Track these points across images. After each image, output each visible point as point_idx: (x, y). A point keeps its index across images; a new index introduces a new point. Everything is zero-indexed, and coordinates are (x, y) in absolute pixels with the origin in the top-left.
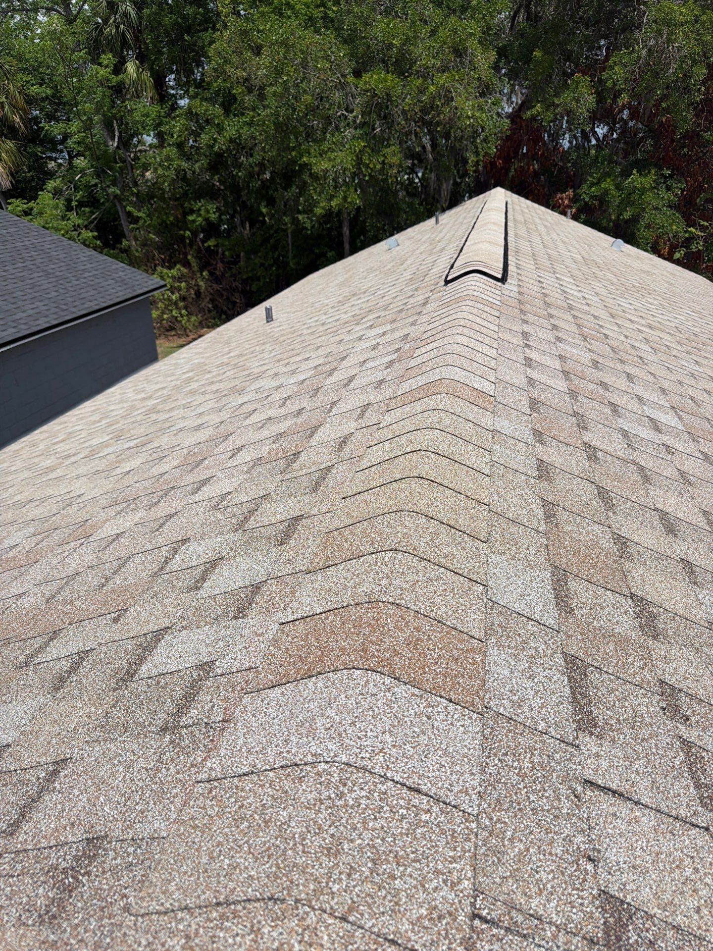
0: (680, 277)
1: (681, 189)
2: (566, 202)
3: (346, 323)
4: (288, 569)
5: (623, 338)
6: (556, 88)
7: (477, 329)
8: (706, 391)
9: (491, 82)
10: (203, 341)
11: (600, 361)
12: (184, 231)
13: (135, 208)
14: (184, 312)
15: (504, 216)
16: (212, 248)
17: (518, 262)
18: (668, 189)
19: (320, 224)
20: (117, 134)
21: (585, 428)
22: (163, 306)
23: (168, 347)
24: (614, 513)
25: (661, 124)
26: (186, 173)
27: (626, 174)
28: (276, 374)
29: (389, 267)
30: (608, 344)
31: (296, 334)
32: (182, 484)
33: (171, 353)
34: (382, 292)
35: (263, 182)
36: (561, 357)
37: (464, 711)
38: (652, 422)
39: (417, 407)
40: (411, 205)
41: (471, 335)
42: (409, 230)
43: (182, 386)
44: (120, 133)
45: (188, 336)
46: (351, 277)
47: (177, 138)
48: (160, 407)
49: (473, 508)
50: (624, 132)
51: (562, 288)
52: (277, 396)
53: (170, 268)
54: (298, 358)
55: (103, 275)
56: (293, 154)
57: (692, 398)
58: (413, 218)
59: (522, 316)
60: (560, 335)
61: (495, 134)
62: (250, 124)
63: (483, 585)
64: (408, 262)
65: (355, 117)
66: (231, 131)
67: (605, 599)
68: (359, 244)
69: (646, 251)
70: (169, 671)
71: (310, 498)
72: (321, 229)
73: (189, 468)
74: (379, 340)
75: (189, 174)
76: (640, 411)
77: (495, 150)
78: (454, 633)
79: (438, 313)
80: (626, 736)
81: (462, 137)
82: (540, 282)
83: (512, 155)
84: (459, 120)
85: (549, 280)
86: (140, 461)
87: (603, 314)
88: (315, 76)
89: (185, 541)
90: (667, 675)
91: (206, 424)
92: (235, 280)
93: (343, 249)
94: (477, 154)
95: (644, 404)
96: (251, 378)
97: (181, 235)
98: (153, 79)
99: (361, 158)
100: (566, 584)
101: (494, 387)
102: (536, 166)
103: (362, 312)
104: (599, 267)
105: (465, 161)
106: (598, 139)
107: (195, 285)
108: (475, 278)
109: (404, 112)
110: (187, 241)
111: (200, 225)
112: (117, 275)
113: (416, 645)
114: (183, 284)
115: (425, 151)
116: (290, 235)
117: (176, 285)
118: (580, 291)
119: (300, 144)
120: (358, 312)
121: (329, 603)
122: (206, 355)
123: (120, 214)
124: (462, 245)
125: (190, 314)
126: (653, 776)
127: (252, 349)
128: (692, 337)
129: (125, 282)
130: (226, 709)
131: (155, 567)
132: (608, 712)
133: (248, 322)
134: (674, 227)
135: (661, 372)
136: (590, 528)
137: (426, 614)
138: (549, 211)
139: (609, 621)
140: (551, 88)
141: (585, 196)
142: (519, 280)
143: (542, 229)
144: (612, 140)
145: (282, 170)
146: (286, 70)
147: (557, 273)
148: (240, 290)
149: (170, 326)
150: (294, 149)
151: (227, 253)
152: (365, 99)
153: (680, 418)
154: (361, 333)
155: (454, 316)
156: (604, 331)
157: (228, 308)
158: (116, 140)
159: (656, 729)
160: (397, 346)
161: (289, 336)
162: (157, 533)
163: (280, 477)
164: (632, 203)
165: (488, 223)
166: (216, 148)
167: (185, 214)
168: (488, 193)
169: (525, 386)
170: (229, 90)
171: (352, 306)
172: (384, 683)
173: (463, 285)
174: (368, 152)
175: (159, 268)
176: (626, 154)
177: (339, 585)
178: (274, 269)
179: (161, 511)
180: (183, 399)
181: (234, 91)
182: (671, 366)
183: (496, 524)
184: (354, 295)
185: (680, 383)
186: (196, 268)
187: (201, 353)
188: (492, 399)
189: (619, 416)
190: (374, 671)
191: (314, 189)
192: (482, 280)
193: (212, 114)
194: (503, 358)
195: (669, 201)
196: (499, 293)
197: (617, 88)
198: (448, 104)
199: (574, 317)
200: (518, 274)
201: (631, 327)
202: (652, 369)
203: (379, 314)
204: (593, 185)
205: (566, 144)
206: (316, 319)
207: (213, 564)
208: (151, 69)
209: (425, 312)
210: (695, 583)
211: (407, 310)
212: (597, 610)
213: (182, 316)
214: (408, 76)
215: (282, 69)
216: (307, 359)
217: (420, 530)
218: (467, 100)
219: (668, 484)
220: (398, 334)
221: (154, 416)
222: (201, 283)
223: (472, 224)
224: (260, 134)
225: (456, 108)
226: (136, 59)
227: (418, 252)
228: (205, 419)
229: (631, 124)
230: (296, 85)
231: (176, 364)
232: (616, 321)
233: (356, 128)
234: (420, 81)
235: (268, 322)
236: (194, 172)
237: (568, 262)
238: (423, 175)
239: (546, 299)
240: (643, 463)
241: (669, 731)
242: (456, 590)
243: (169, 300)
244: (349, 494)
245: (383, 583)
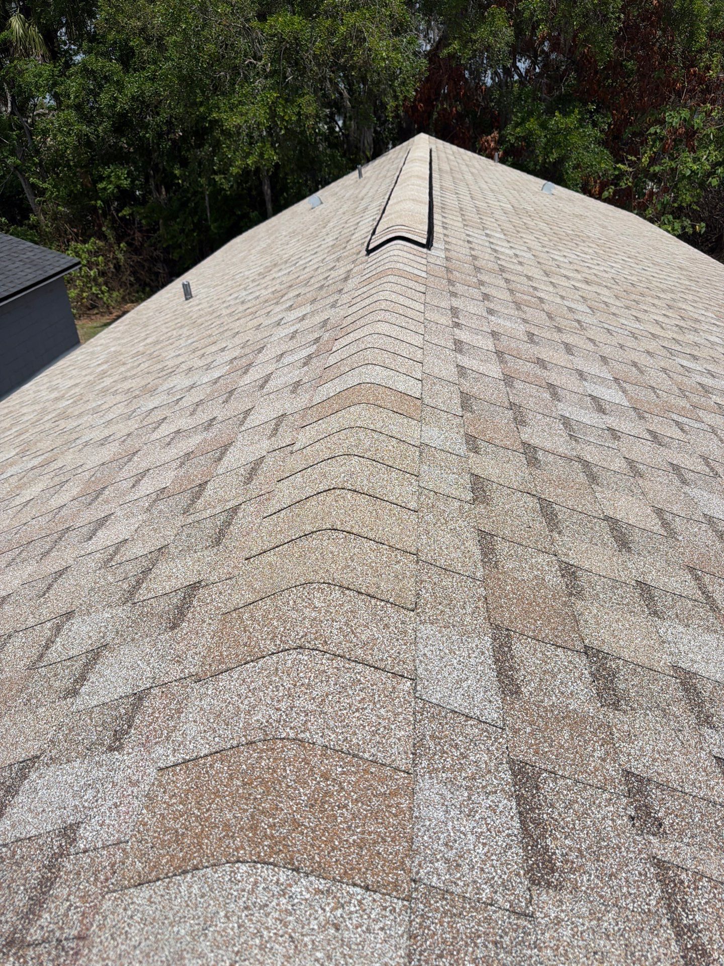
0: (613, 217)
1: (608, 123)
2: (492, 144)
3: (266, 301)
4: (176, 671)
5: (558, 300)
6: (472, 21)
7: (401, 312)
8: (648, 352)
9: (405, 19)
10: (122, 322)
11: (536, 333)
12: (96, 201)
13: (39, 179)
14: (104, 288)
15: (428, 167)
16: (128, 217)
17: (445, 220)
18: (595, 125)
19: (239, 184)
20: (9, 99)
21: (523, 423)
22: (82, 284)
23: (91, 328)
24: (559, 533)
25: (584, 55)
26: (88, 137)
27: (550, 112)
28: (190, 369)
29: (311, 230)
30: (544, 311)
31: (215, 315)
32: (78, 525)
33: (95, 334)
34: (304, 262)
35: (174, 141)
36: (494, 334)
37: (386, 901)
38: (595, 402)
39: (334, 423)
40: (333, 157)
41: (393, 320)
42: (333, 185)
43: (95, 382)
44: (13, 97)
45: (111, 313)
46: (273, 242)
47: (74, 99)
48: (70, 410)
49: (398, 562)
50: (546, 66)
51: (493, 246)
52: (190, 400)
53: (84, 242)
54: (214, 348)
55: (9, 257)
56: (202, 109)
57: (635, 364)
58: (335, 172)
59: (451, 288)
60: (492, 306)
61: (413, 76)
62: (153, 79)
63: (411, 679)
64: (331, 224)
65: (264, 66)
66: (132, 89)
67: (556, 662)
68: (283, 202)
69: (577, 191)
70: (28, 836)
71: (209, 555)
72: (240, 189)
73: (88, 500)
74: (298, 326)
75: (93, 138)
76: (581, 390)
77: (414, 93)
78: (373, 770)
79: (360, 292)
80: (590, 876)
81: (379, 81)
82: (469, 242)
83: (433, 97)
84: (374, 62)
85: (478, 237)
86: (40, 486)
87: (536, 273)
88: (216, 21)
89: (69, 615)
90: (633, 760)
91: (112, 437)
92: (155, 250)
93: (266, 209)
94: (396, 98)
95: (585, 380)
96: (164, 373)
97: (93, 206)
98: (43, 35)
99: (275, 110)
100: (510, 649)
101: (420, 386)
102: (459, 108)
103: (282, 287)
104: (530, 216)
105: (383, 106)
106: (520, 75)
107: (113, 258)
108: (398, 247)
109: (315, 57)
110: (100, 212)
111: (112, 192)
112: (25, 256)
113: (322, 806)
114: (100, 258)
115: (342, 98)
116: (207, 198)
117: (93, 260)
118: (511, 247)
119: (208, 99)
120: (278, 287)
121: (217, 739)
122: (123, 341)
123: (24, 186)
124: (384, 204)
125: (111, 290)
126: (626, 935)
127: (169, 334)
128: (630, 288)
129: (35, 263)
130: (84, 914)
131: (34, 652)
132: (567, 842)
133: (168, 298)
134: (603, 166)
135: (601, 337)
136: (533, 561)
137: (337, 748)
138: (476, 155)
139: (562, 693)
140: (467, 22)
141: (510, 138)
142: (447, 243)
143: (469, 177)
144: (534, 75)
145: (192, 128)
146: (183, 17)
147: (487, 229)
148: (162, 259)
149: (91, 305)
150: (201, 104)
151: (143, 222)
152: (273, 45)
153: (624, 391)
154: (280, 316)
155: (375, 298)
156: (539, 294)
157: (152, 280)
158: (9, 105)
159: (625, 854)
160: (316, 335)
161: (207, 318)
162: (42, 600)
163: (180, 520)
164: (558, 145)
165: (411, 177)
166: (118, 109)
167: (95, 182)
168: (411, 140)
169: (454, 378)
170: (126, 43)
171: (273, 279)
172: (277, 883)
173: (384, 256)
174: (281, 104)
175: (73, 243)
176: (550, 90)
177: (231, 707)
178: (195, 234)
179: (52, 565)
180: (94, 400)
181: (131, 43)
182: (610, 328)
183: (425, 578)
184: (275, 265)
185: (622, 347)
186: (112, 240)
187: (119, 339)
188: (418, 403)
189: (559, 400)
190: (265, 863)
191: (227, 147)
192: (405, 248)
193: (109, 70)
194: (431, 345)
195: (596, 138)
196: (424, 261)
197: (535, 19)
198: (361, 45)
199: (507, 281)
200: (445, 235)
201: (567, 284)
202: (591, 334)
203: (300, 291)
204: (517, 125)
205: (489, 82)
206: (236, 295)
207: (95, 655)
208: (38, 24)
209: (345, 290)
210: (656, 613)
211: (328, 286)
212: (547, 681)
213: (103, 293)
214: (316, 17)
215: (180, 16)
216: (223, 350)
217: (332, 610)
218: (380, 40)
219: (616, 480)
220: (318, 319)
221: (62, 424)
222: (120, 256)
223: (395, 178)
224: (165, 90)
225: (370, 50)
226: (20, 12)
227: (341, 211)
228: (113, 428)
229: (553, 56)
230: (197, 34)
231: (93, 353)
232: (551, 280)
233: (266, 78)
234: (329, 21)
235: (187, 299)
236: (98, 136)
237: (498, 213)
238: (344, 123)
239: (476, 262)
240: (589, 458)
241: (640, 852)
242: (376, 696)
243: (88, 276)
244: (254, 553)
245: (283, 706)
